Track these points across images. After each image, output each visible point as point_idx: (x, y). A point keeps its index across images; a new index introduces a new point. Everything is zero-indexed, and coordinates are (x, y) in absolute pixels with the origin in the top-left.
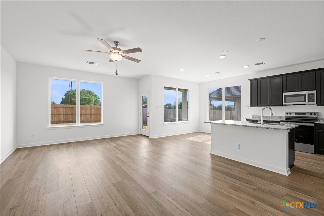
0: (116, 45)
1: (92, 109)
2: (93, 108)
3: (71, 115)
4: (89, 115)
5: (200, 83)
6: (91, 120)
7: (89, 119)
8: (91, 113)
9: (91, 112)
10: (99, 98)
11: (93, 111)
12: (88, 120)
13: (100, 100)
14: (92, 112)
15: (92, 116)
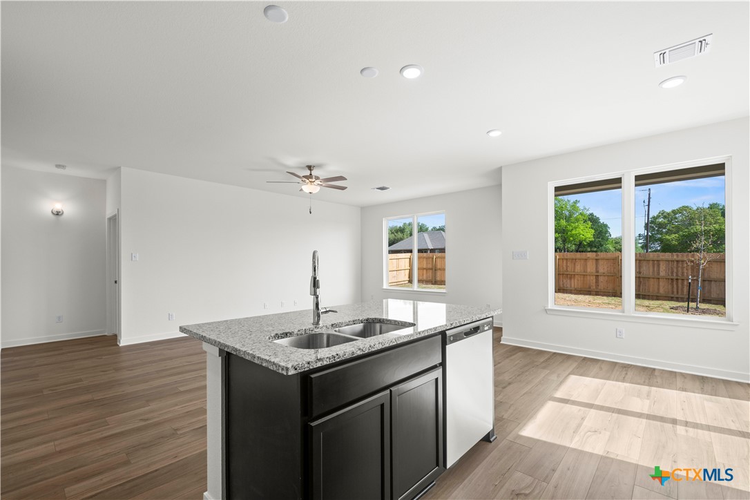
0: (311, 170)
1: (601, 262)
2: (603, 259)
4: (592, 278)
6: (596, 288)
7: (594, 287)
8: (597, 272)
9: (597, 268)
11: (603, 268)
12: (590, 288)
14: (601, 270)
15: (601, 279)
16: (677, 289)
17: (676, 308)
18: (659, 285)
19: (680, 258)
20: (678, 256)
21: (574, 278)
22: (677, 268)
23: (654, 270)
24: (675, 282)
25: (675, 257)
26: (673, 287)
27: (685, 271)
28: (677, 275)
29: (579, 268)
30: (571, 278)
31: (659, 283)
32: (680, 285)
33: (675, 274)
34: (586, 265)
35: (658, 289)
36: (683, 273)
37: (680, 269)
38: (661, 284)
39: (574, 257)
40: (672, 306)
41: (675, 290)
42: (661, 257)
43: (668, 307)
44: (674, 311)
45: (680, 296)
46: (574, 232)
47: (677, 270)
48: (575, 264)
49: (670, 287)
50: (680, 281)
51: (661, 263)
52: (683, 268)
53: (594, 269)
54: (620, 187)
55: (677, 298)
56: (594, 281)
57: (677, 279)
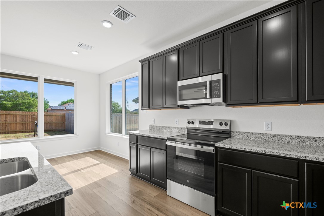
5: (99, 75)
10: (48, 102)
13: (49, 104)
16: (25, 127)
17: (28, 136)
18: (16, 126)
19: (26, 114)
20: (25, 113)
22: (25, 118)
23: (14, 119)
24: (24, 124)
25: (24, 113)
26: (23, 127)
28: (25, 121)
32: (26, 126)
33: (24, 121)
35: (16, 128)
36: (28, 120)
37: (26, 118)
40: (26, 135)
41: (24, 128)
43: (24, 136)
44: (28, 137)
45: (26, 130)
49: (22, 127)
50: (26, 124)
51: (18, 116)
52: (28, 118)
54: (37, 81)
55: (25, 131)
57: (25, 123)
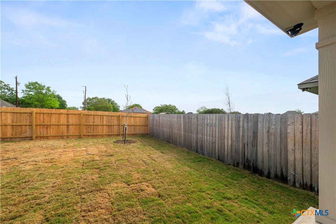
1: (70, 116)
2: (72, 114)
3: (28, 127)
4: (64, 126)
6: (67, 133)
7: (65, 133)
8: (68, 122)
11: (72, 120)
12: (62, 133)
14: (71, 122)
15: (71, 127)
18: (103, 129)
21: (50, 127)
23: (101, 121)
24: (110, 127)
25: (110, 114)
27: (114, 121)
29: (54, 120)
30: (47, 128)
31: (103, 127)
32: (112, 128)
33: (110, 123)
34: (60, 118)
35: (103, 131)
38: (104, 128)
39: (50, 112)
41: (110, 131)
42: (104, 114)
43: (112, 142)
46: (48, 102)
47: (111, 121)
48: (51, 117)
49: (108, 130)
50: (112, 126)
51: (104, 117)
52: (113, 119)
53: (66, 121)
56: (66, 129)
